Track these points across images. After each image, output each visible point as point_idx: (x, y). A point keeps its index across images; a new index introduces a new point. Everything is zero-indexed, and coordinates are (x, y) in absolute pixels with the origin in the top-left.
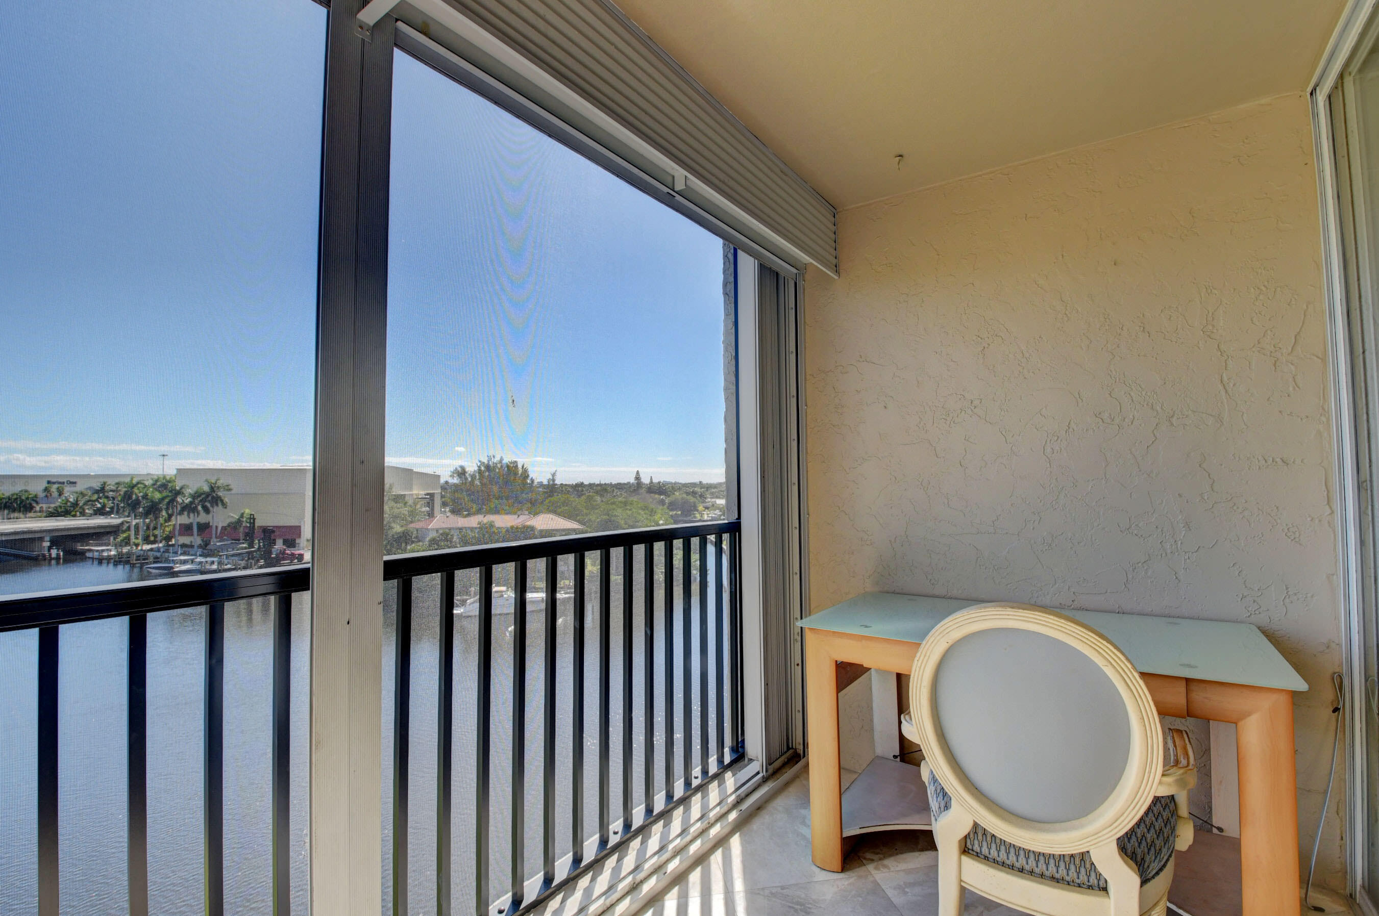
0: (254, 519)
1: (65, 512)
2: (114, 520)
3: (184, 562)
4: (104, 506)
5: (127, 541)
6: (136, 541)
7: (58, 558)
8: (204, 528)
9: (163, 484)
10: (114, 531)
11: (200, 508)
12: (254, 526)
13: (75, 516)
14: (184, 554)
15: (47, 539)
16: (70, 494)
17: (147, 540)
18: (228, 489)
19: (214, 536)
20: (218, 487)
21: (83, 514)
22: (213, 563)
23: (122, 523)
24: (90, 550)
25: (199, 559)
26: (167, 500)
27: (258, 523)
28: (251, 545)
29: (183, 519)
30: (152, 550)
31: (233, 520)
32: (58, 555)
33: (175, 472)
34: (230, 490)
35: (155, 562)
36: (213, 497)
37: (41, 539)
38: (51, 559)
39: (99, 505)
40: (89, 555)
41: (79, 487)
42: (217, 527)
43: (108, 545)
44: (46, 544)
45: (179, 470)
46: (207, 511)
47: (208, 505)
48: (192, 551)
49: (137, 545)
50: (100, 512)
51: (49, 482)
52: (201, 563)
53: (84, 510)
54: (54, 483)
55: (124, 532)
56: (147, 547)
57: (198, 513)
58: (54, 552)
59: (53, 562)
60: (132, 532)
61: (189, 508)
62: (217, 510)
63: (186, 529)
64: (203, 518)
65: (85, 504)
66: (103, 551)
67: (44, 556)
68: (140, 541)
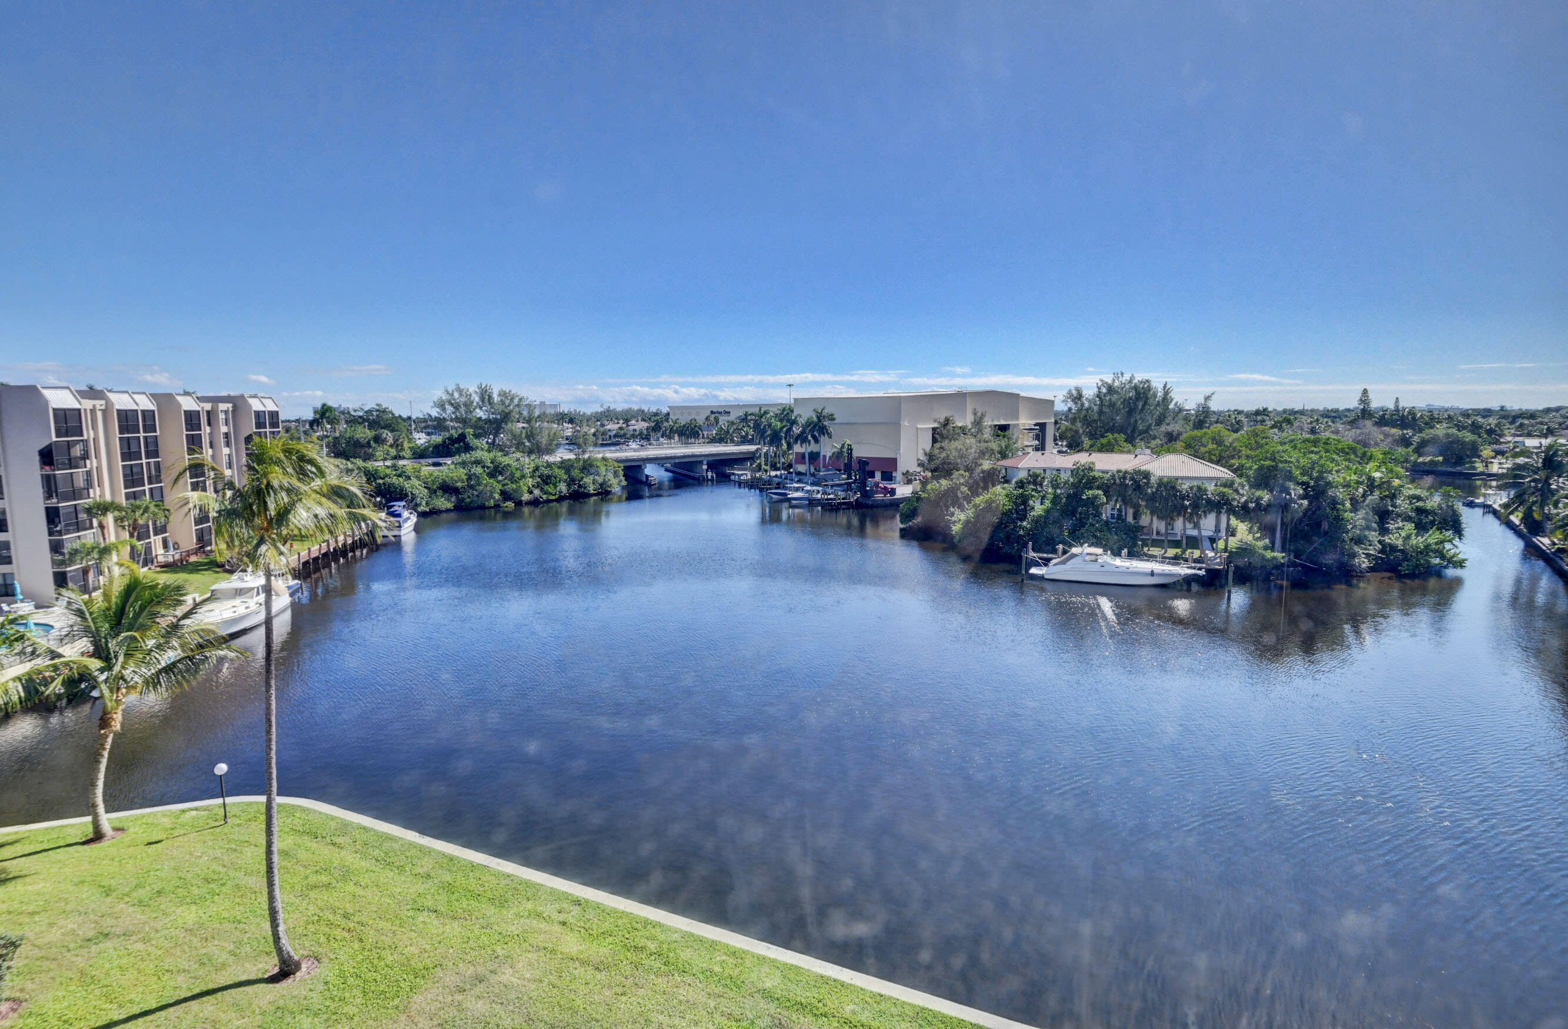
0: (851, 450)
1: (720, 439)
2: (752, 448)
3: (797, 489)
4: (747, 434)
5: (759, 468)
6: (766, 467)
7: (712, 480)
8: (814, 457)
9: (786, 414)
10: (751, 457)
11: (810, 437)
12: (851, 457)
13: (726, 443)
14: (799, 481)
15: (705, 462)
16: (723, 420)
17: (774, 467)
18: (831, 418)
19: (821, 465)
20: (824, 417)
21: (732, 441)
22: (818, 492)
23: (757, 450)
24: (733, 474)
25: (808, 488)
26: (785, 429)
27: (855, 454)
28: (849, 477)
29: (798, 448)
30: (776, 476)
31: (835, 450)
32: (712, 477)
33: (792, 401)
34: (834, 419)
35: (776, 488)
36: (820, 427)
37: (701, 462)
38: (708, 480)
39: (744, 434)
40: (732, 477)
41: (732, 417)
42: (825, 457)
43: (746, 469)
44: (705, 467)
45: (795, 400)
46: (816, 441)
47: (816, 433)
48: (805, 479)
49: (766, 471)
50: (745, 441)
51: (712, 412)
52: (808, 491)
53: (733, 437)
54: (715, 413)
55: (757, 459)
56: (773, 473)
57: (809, 442)
58: (710, 474)
59: (710, 483)
60: (763, 459)
61: (802, 438)
62: (823, 439)
63: (801, 458)
64: (813, 447)
65: (733, 432)
66: (742, 475)
67: (703, 477)
68: (768, 468)
